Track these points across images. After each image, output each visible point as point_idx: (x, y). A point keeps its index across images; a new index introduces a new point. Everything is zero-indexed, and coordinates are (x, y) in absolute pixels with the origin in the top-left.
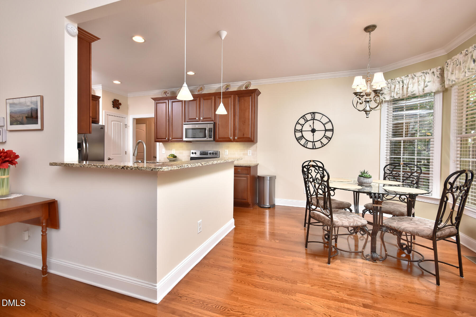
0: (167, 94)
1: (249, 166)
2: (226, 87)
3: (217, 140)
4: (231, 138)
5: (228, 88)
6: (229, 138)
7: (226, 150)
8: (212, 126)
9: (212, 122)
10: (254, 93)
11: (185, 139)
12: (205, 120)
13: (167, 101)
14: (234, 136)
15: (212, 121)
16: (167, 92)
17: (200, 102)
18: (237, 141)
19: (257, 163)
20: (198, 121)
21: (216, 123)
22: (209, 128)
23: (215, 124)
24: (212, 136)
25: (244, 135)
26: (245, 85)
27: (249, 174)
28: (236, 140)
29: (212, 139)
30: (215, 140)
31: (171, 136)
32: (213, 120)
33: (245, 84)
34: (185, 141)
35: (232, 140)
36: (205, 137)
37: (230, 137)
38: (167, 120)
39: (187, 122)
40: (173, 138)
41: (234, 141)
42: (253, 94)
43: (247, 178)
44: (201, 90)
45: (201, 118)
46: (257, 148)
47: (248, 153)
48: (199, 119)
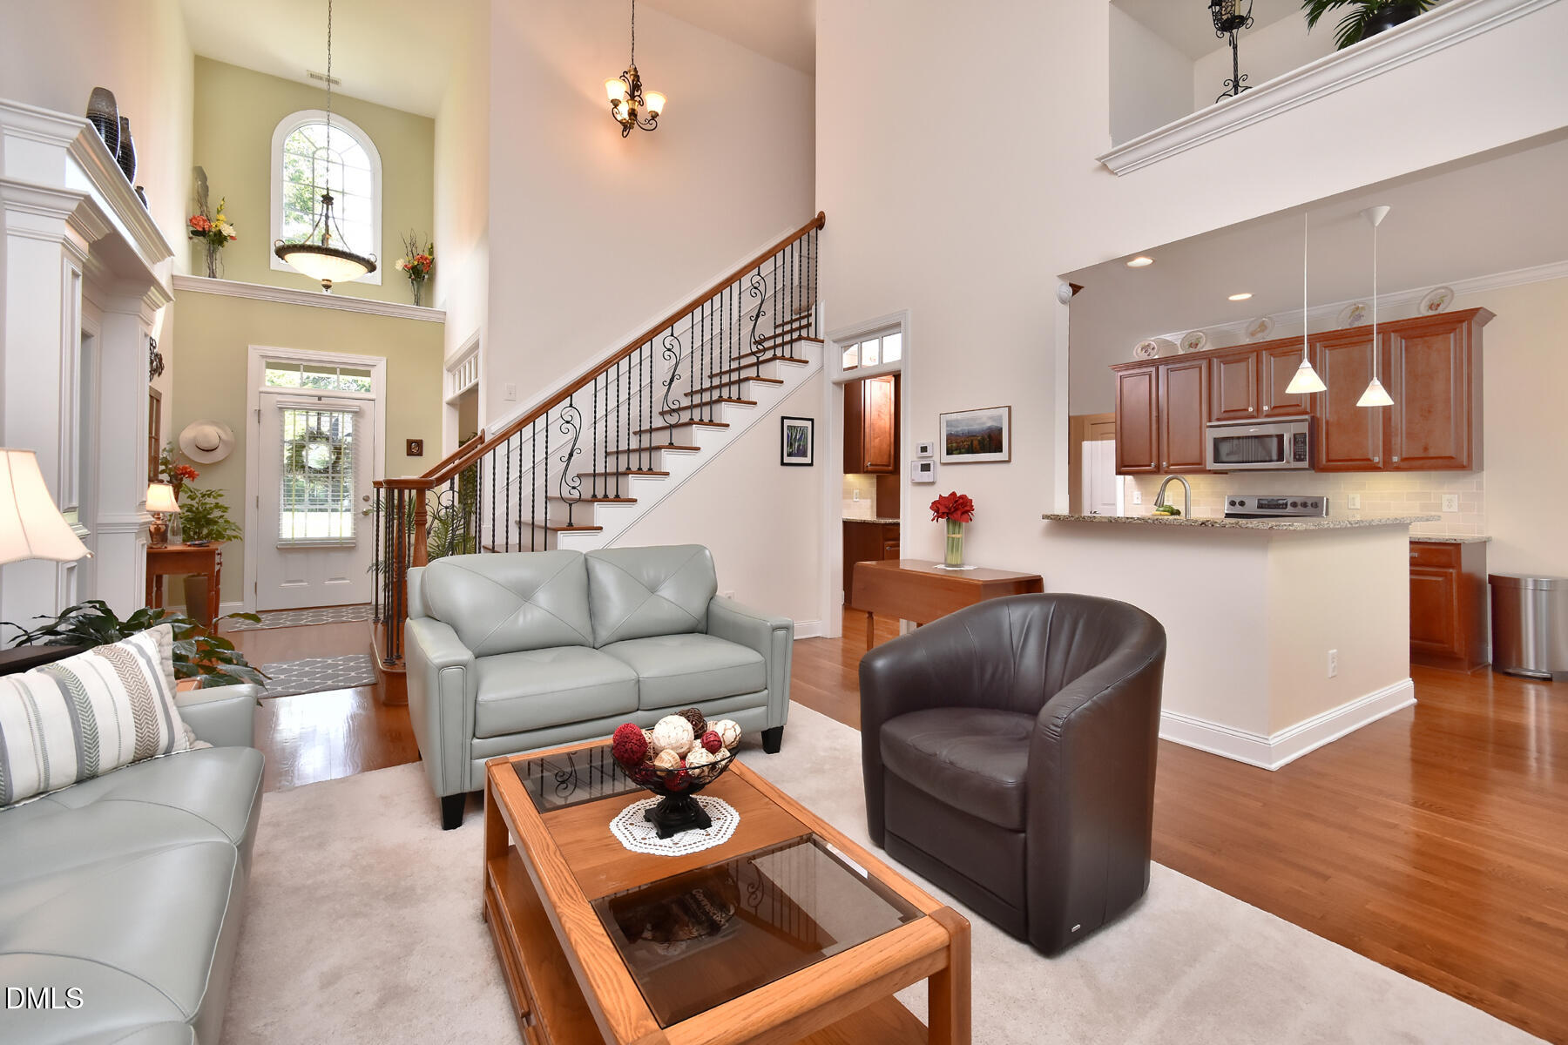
0: (1150, 350)
1: (1453, 542)
2: (1353, 312)
3: (1321, 466)
4: (1376, 459)
5: (1360, 316)
6: (1369, 460)
7: (1351, 496)
8: (1304, 428)
9: (1306, 417)
10: (1464, 322)
11: (1210, 464)
12: (1276, 411)
13: (1153, 369)
14: (1388, 451)
15: (1306, 413)
16: (1149, 345)
17: (1260, 365)
18: (1398, 469)
19: (1485, 535)
20: (1253, 417)
21: (1318, 419)
22: (1294, 435)
23: (1314, 424)
24: (1305, 455)
25: (1426, 449)
26: (1426, 299)
27: (1453, 567)
28: (1395, 465)
29: (1305, 464)
30: (1315, 466)
31: (1166, 458)
32: (1308, 410)
33: (1428, 297)
34: (1210, 471)
35: (1381, 465)
36: (1281, 458)
37: (1370, 457)
38: (1154, 419)
39: (1218, 420)
40: (1171, 462)
41: (1387, 466)
42: (1465, 325)
43: (1446, 576)
44: (1263, 331)
45: (1266, 408)
46: (1480, 486)
47: (1445, 503)
48: (1258, 409)
